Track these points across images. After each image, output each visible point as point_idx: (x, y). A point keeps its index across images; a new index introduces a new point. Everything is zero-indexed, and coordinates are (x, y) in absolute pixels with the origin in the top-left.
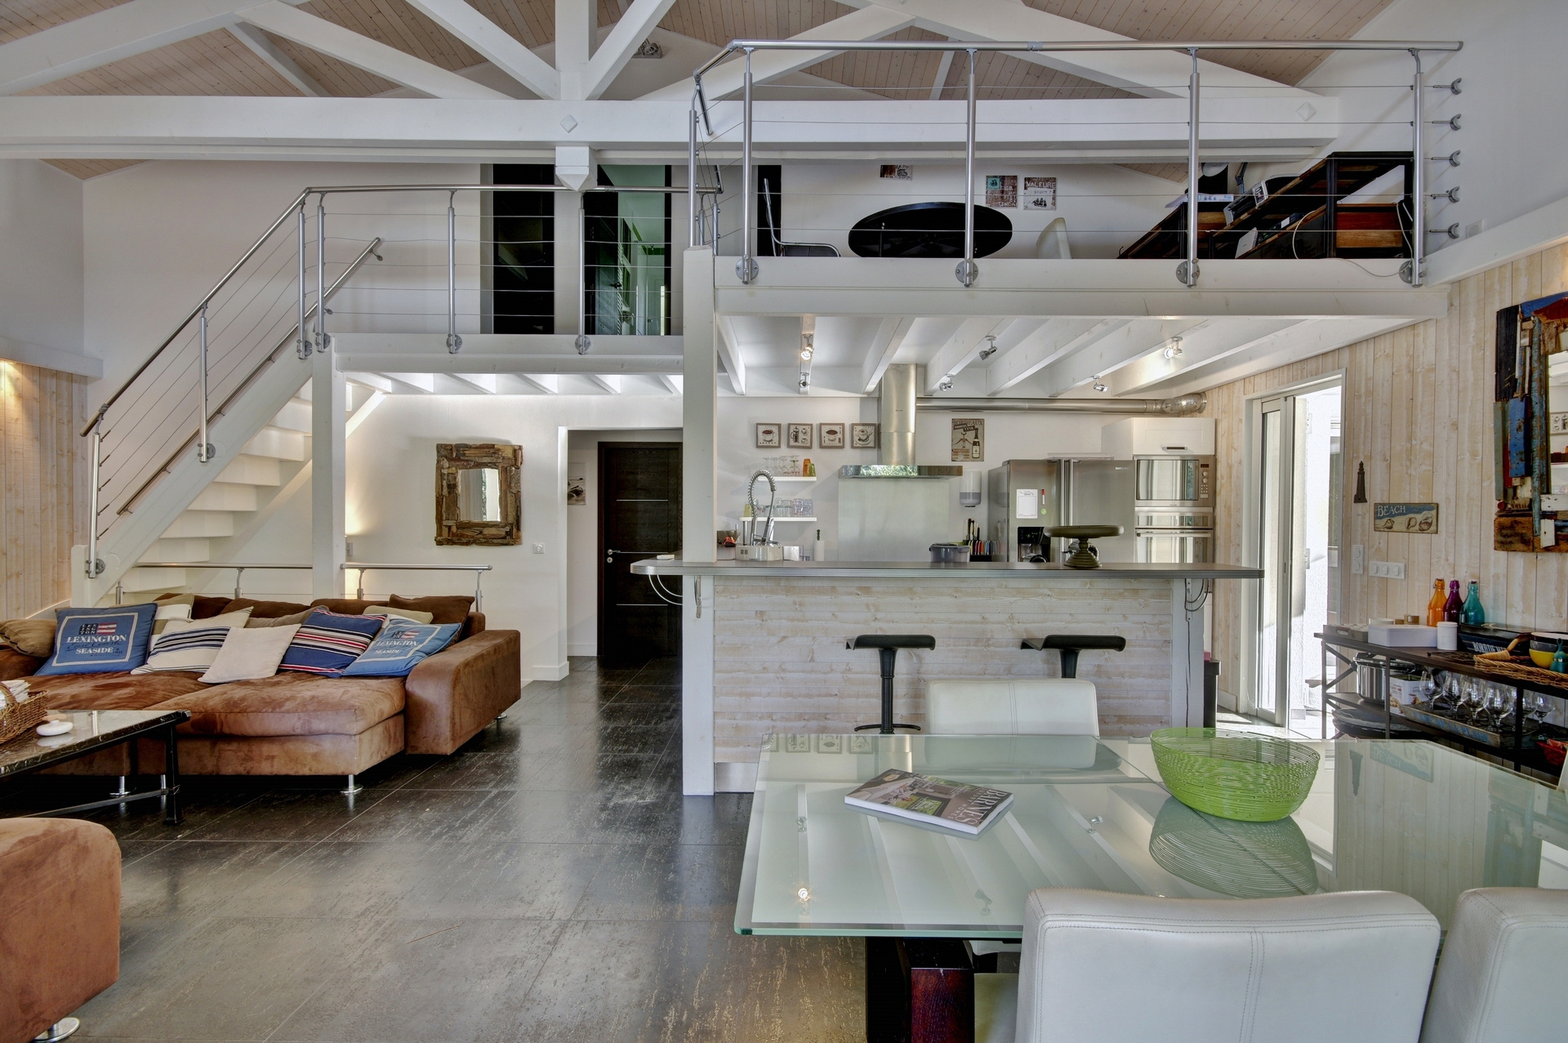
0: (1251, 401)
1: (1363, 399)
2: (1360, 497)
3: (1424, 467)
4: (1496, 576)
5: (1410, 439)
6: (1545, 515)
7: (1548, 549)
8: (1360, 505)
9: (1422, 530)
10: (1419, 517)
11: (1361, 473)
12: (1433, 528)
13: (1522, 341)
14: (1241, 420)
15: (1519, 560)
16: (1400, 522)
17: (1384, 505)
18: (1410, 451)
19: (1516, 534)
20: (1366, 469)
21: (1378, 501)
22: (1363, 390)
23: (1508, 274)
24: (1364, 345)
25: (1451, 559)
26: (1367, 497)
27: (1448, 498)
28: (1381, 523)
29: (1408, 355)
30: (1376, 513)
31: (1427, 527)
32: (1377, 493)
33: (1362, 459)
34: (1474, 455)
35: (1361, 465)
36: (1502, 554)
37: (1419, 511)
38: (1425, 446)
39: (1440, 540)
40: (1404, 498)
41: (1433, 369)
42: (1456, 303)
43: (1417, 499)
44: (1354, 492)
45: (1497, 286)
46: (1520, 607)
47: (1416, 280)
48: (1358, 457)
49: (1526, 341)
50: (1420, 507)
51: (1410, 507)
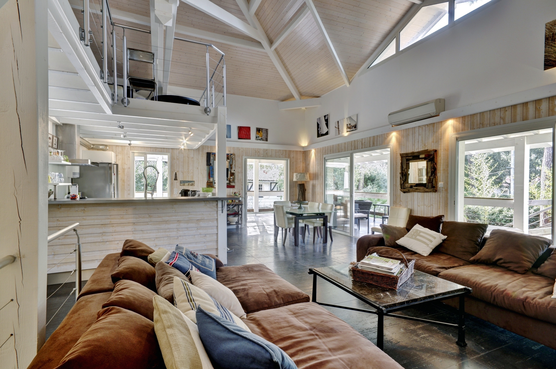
0: (132, 152)
1: (176, 160)
2: (176, 179)
3: (191, 175)
5: (188, 169)
8: (176, 181)
9: (191, 185)
12: (194, 185)
13: (211, 158)
16: (187, 184)
17: (182, 181)
18: (188, 171)
19: (210, 186)
20: (177, 173)
21: (180, 180)
22: (176, 158)
23: (207, 147)
24: (176, 150)
26: (178, 179)
27: (197, 180)
28: (182, 184)
29: (187, 154)
32: (180, 178)
33: (176, 172)
34: (201, 173)
35: (176, 173)
38: (191, 171)
39: (195, 187)
40: (187, 180)
41: (193, 158)
42: (198, 148)
43: (190, 180)
44: (174, 178)
45: (205, 148)
50: (191, 182)
51: (189, 182)
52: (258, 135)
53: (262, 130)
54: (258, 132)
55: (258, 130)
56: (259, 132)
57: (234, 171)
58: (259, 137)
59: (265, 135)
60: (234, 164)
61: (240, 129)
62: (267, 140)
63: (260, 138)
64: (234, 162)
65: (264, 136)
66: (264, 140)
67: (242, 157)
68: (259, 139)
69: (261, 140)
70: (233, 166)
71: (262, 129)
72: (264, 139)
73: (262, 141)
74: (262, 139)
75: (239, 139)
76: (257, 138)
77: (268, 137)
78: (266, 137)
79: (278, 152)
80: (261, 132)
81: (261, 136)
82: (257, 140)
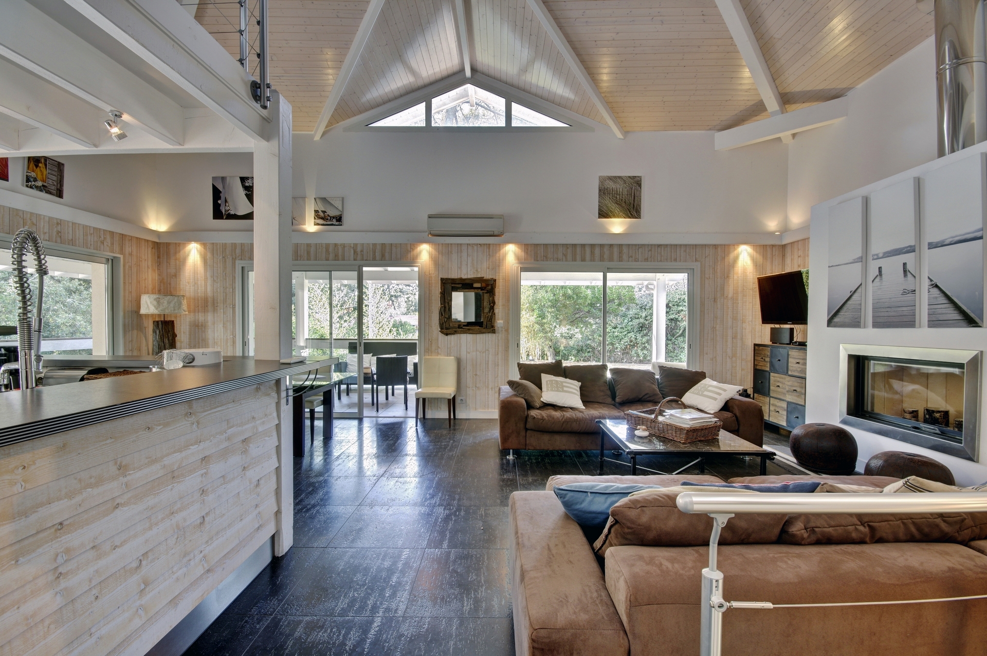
52: (33, 174)
53: (46, 162)
54: (32, 167)
56: (37, 166)
58: (35, 180)
59: (55, 178)
62: (60, 194)
63: (39, 184)
66: (50, 193)
69: (41, 191)
71: (46, 160)
72: (53, 188)
73: (43, 195)
74: (43, 189)
76: (28, 180)
77: (63, 186)
78: (59, 185)
79: (91, 234)
80: (44, 166)
81: (43, 178)
82: (31, 187)
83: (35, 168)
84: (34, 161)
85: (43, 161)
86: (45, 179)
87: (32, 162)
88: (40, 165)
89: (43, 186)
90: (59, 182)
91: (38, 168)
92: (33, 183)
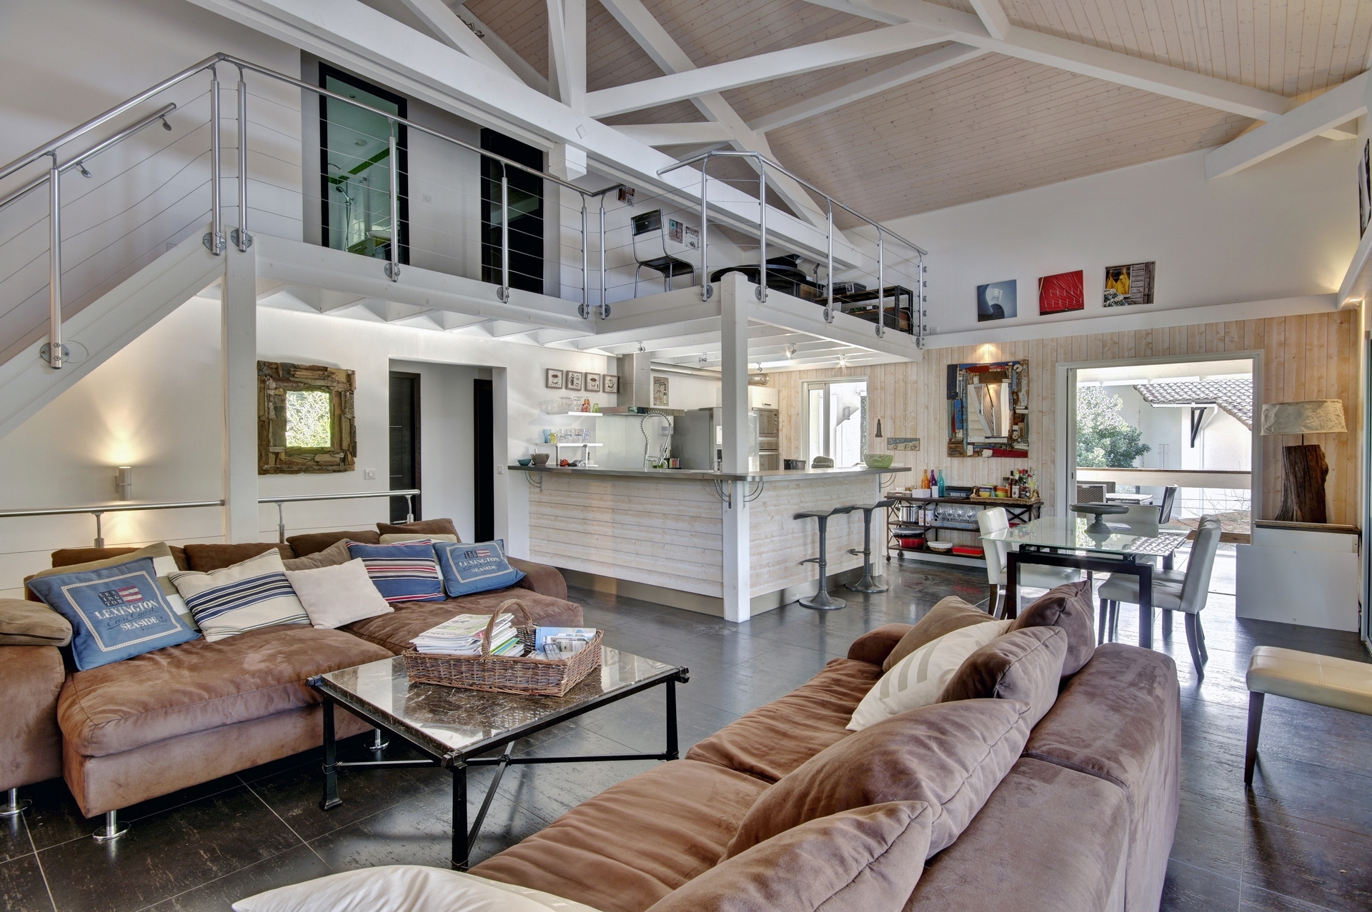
0: (802, 383)
1: (879, 391)
2: (879, 435)
3: (912, 423)
4: (946, 467)
5: (905, 410)
6: (969, 444)
7: (970, 456)
8: (879, 438)
9: (912, 450)
10: (911, 444)
11: (879, 424)
12: (917, 449)
13: (959, 378)
14: (798, 393)
15: (956, 461)
16: (901, 446)
17: (892, 438)
18: (905, 416)
19: (957, 451)
20: (882, 422)
21: (889, 437)
22: (879, 387)
23: (950, 351)
24: (879, 367)
25: (926, 461)
26: (882, 435)
27: (924, 436)
28: (891, 446)
29: (903, 375)
30: (888, 442)
31: (915, 448)
32: (888, 432)
33: (879, 418)
34: (936, 419)
35: (879, 420)
36: (949, 458)
37: (911, 442)
38: (913, 414)
39: (921, 454)
40: (903, 436)
41: (916, 382)
42: (926, 357)
43: (909, 436)
44: (875, 432)
45: (945, 355)
46: (957, 478)
47: (921, 346)
48: (877, 417)
49: (961, 378)
50: (911, 440)
51: (906, 440)
52: (1112, 291)
53: (1128, 269)
54: (1111, 280)
55: (1114, 274)
56: (1116, 281)
57: (1026, 408)
58: (1115, 295)
59: (1141, 284)
60: (1024, 389)
61: (1047, 284)
62: (1148, 299)
63: (1120, 298)
64: (1024, 382)
65: (1135, 290)
66: (1135, 303)
67: (1053, 366)
68: (1117, 303)
70: (1022, 395)
71: (1128, 267)
72: (1139, 296)
73: (1127, 308)
74: (1128, 301)
75: (1042, 313)
76: (1106, 299)
77: (1153, 288)
78: (1147, 290)
79: (1202, 333)
80: (1126, 276)
81: (1125, 290)
82: (1109, 305)
83: (1114, 283)
84: (1113, 277)
85: (1124, 271)
86: (1127, 290)
87: (1111, 278)
88: (1121, 277)
89: (1125, 298)
90: (1146, 286)
91: (1119, 282)
92: (1112, 300)
